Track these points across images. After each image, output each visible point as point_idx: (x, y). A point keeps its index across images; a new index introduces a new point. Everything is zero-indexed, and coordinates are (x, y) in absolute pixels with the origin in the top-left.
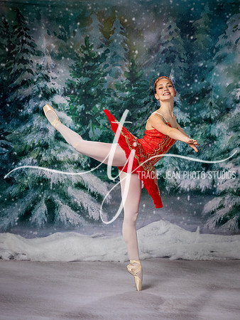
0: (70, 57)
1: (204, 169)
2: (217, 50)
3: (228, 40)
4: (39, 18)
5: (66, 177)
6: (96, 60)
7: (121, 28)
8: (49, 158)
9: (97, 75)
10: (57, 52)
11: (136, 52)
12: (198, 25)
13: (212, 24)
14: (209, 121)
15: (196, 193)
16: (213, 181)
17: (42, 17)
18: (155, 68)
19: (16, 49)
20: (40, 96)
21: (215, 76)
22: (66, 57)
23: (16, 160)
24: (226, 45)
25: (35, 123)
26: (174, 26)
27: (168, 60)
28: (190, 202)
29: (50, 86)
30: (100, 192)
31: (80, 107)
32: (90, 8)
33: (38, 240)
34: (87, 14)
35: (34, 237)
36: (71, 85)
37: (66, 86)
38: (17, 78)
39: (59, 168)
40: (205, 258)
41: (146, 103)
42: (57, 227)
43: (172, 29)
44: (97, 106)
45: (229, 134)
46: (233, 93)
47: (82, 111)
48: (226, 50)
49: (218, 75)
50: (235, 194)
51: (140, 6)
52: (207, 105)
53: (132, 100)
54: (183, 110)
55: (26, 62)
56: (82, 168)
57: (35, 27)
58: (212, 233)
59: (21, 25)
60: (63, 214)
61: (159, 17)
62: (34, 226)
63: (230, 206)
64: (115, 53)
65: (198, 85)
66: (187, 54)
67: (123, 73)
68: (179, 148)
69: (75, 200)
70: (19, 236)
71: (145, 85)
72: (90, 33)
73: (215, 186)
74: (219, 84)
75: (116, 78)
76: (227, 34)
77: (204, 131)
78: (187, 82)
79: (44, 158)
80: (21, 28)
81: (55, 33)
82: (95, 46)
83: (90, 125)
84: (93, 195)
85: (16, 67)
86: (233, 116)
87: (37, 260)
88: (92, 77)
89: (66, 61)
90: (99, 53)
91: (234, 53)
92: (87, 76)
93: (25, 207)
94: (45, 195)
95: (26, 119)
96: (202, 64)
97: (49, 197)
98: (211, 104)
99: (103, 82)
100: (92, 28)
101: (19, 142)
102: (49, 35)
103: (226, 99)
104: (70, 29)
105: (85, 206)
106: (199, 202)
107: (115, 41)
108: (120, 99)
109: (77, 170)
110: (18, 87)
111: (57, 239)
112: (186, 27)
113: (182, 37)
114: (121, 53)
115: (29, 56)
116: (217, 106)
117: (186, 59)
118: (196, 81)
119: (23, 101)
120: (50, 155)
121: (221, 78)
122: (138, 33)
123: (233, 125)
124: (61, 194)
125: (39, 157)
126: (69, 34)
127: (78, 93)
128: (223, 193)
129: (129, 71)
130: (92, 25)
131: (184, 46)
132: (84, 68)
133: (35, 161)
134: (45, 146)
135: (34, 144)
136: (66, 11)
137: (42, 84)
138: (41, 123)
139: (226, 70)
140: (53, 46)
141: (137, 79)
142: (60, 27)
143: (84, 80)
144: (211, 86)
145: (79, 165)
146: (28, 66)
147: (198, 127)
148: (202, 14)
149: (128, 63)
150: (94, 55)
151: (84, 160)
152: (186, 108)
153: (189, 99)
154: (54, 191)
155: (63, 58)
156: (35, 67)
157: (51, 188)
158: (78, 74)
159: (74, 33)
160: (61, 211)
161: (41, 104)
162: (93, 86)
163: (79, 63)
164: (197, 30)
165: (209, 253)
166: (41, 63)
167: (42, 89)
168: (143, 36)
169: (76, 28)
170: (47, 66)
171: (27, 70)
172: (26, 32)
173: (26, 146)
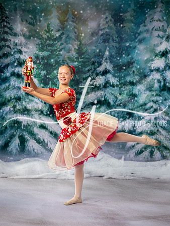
0: (37, 37)
1: (128, 117)
2: (139, 34)
3: (146, 28)
4: (15, 10)
6: (55, 40)
7: (73, 18)
8: (21, 107)
9: (55, 50)
10: (27, 34)
11: (83, 35)
12: (126, 17)
13: (136, 17)
14: (132, 84)
17: (18, 9)
18: (96, 46)
20: (16, 64)
21: (137, 53)
22: (34, 38)
24: (145, 31)
25: (12, 83)
26: (109, 17)
27: (105, 41)
29: (22, 57)
30: (56, 131)
31: (43, 73)
32: (51, 3)
33: (12, 163)
34: (49, 8)
36: (37, 57)
37: (34, 58)
39: (28, 114)
40: (127, 177)
41: (89, 70)
42: (26, 155)
43: (108, 20)
44: (55, 72)
45: (146, 93)
46: (149, 65)
47: (45, 75)
48: (145, 35)
49: (139, 52)
50: (149, 134)
51: (86, 2)
52: (131, 72)
53: (79, 68)
54: (114, 76)
55: (6, 40)
56: (44, 115)
57: (13, 16)
58: (132, 160)
59: (3, 14)
60: (31, 146)
61: (99, 11)
62: (11, 153)
64: (68, 35)
65: (125, 59)
66: (118, 37)
67: (73, 49)
68: (111, 102)
69: (39, 136)
71: (88, 58)
72: (51, 21)
73: (135, 128)
74: (140, 58)
75: (69, 52)
76: (146, 24)
77: (128, 90)
78: (117, 56)
79: (18, 107)
80: (3, 17)
81: (26, 21)
82: (54, 30)
83: (50, 85)
84: (51, 133)
86: (148, 80)
87: (12, 177)
89: (34, 40)
90: (57, 35)
91: (150, 37)
92: (48, 51)
93: (4, 141)
94: (18, 133)
95: (6, 80)
96: (128, 44)
97: (21, 134)
98: (134, 72)
99: (60, 55)
100: (52, 17)
101: (1, 95)
102: (23, 21)
103: (144, 69)
104: (37, 18)
105: (46, 141)
107: (68, 27)
109: (41, 116)
111: (25, 162)
112: (118, 18)
113: (115, 25)
114: (73, 35)
115: (9, 36)
116: (138, 74)
117: (117, 40)
118: (124, 56)
119: (4, 68)
120: (22, 105)
121: (141, 54)
122: (84, 22)
123: (148, 87)
124: (30, 132)
125: (14, 107)
126: (36, 21)
127: (42, 63)
128: (141, 133)
129: (77, 48)
130: (52, 15)
131: (116, 31)
132: (47, 45)
133: (12, 109)
134: (19, 99)
135: (11, 97)
136: (35, 5)
137: (17, 56)
138: (16, 83)
139: (144, 49)
140: (25, 29)
141: (83, 54)
142: (30, 16)
144: (134, 60)
145: (42, 112)
146: (8, 43)
147: (125, 88)
148: (129, 9)
149: (77, 43)
150: (53, 36)
151: (45, 109)
152: (116, 75)
153: (119, 68)
154: (25, 130)
155: (32, 38)
156: (12, 44)
157: (23, 128)
158: (42, 49)
159: (40, 21)
160: (29, 144)
161: (17, 70)
162: (52, 58)
163: (43, 42)
164: (125, 20)
165: (130, 174)
166: (17, 41)
167: (17, 59)
168: (88, 24)
169: (41, 17)
170: (21, 44)
171: (7, 46)
172: (7, 20)
173: (6, 98)
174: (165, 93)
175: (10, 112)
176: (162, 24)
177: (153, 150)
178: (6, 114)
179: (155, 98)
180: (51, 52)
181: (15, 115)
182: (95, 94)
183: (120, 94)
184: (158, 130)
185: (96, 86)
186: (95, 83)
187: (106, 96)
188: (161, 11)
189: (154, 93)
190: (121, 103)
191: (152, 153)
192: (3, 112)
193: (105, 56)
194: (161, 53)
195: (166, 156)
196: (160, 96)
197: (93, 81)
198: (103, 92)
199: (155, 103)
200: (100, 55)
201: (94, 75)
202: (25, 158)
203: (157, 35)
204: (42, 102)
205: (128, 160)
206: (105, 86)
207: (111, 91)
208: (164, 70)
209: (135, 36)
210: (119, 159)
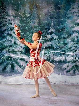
0: (19, 17)
2: (67, 15)
3: (71, 12)
4: (9, 4)
6: (27, 18)
7: (36, 7)
9: (28, 23)
10: (15, 15)
11: (41, 15)
12: (61, 6)
13: (66, 6)
14: (64, 38)
15: (60, 62)
17: (10, 3)
18: (47, 21)
19: (1, 14)
20: (9, 30)
21: (66, 24)
22: (18, 17)
23: (1, 50)
24: (70, 13)
26: (53, 7)
27: (51, 18)
28: (58, 65)
29: (12, 26)
30: (28, 61)
31: (22, 33)
32: (26, 1)
34: (25, 3)
35: (7, 76)
36: (19, 26)
38: (1, 23)
39: (15, 53)
40: (63, 83)
41: (44, 32)
42: (14, 73)
43: (52, 8)
44: (28, 33)
45: (71, 42)
46: (72, 29)
47: (23, 35)
48: (70, 15)
49: (67, 23)
50: (73, 62)
52: (64, 33)
54: (56, 35)
55: (4, 18)
56: (23, 54)
57: (8, 7)
58: (65, 75)
59: (3, 6)
60: (17, 68)
61: (48, 4)
62: (7, 72)
63: (71, 66)
64: (34, 16)
65: (61, 26)
66: (57, 16)
67: (36, 22)
68: (55, 47)
69: (20, 64)
70: (2, 76)
71: (43, 26)
72: (26, 9)
73: (66, 60)
74: (68, 26)
75: (34, 24)
76: (71, 10)
77: (63, 42)
78: (57, 25)
79: (10, 50)
80: (3, 7)
81: (14, 9)
82: (27, 13)
84: (26, 62)
85: (1, 20)
86: (72, 37)
88: (26, 23)
89: (18, 18)
90: (29, 16)
91: (73, 16)
93: (4, 66)
94: (11, 62)
95: (5, 37)
96: (62, 20)
97: (12, 63)
98: (65, 33)
99: (30, 25)
100: (26, 7)
101: (2, 45)
102: (12, 9)
103: (70, 31)
104: (19, 7)
105: (24, 66)
106: (61, 65)
107: (34, 11)
108: (35, 31)
109: (21, 54)
110: (2, 26)
111: (14, 76)
112: (57, 7)
113: (56, 10)
114: (36, 16)
115: (6, 16)
116: (67, 33)
117: (57, 18)
118: (60, 25)
119: (4, 31)
120: (12, 49)
121: (68, 24)
122: (42, 9)
123: (72, 40)
124: (16, 62)
125: (9, 50)
127: (22, 29)
128: (69, 62)
129: (38, 22)
130: (26, 6)
131: (57, 13)
132: (24, 21)
133: (7, 51)
134: (11, 46)
135: (7, 45)
136: (18, 2)
137: (10, 26)
138: (9, 38)
139: (70, 22)
140: (14, 13)
141: (41, 24)
144: (65, 27)
145: (22, 52)
146: (5, 20)
147: (61, 40)
148: (63, 3)
149: (38, 19)
150: (27, 16)
151: (23, 51)
152: (57, 34)
153: (58, 31)
154: (14, 61)
155: (17, 17)
156: (7, 20)
157: (13, 60)
158: (21, 22)
159: (20, 9)
161: (10, 32)
162: (26, 27)
163: (22, 19)
164: (61, 8)
165: (64, 82)
166: (9, 19)
167: (10, 27)
168: (43, 10)
169: (21, 7)
170: (12, 20)
171: (5, 21)
172: (5, 9)
173: (5, 46)
175: (7, 52)
176: (78, 10)
177: (75, 70)
178: (5, 53)
179: (75, 45)
180: (26, 24)
181: (9, 54)
182: (47, 44)
183: (59, 43)
184: (77, 60)
185: (47, 40)
186: (47, 38)
187: (52, 44)
188: (78, 4)
189: (75, 43)
190: (59, 48)
191: (74, 71)
192: (3, 52)
193: (51, 25)
194: (78, 23)
196: (78, 44)
197: (46, 37)
198: (50, 43)
199: (76, 47)
200: (49, 25)
201: (46, 34)
202: (14, 74)
203: (76, 15)
204: (22, 47)
205: (63, 75)
206: (52, 40)
207: (54, 42)
210: (59, 74)
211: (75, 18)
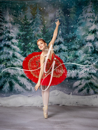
0: (19, 23)
2: (79, 20)
3: (83, 17)
4: (6, 8)
5: (17, 72)
6: (29, 25)
7: (40, 12)
8: (10, 65)
9: (30, 31)
10: (13, 21)
11: (46, 21)
12: (71, 10)
13: (77, 10)
14: (75, 49)
15: (70, 78)
16: (77, 74)
18: (53, 28)
20: (6, 39)
21: (78, 31)
22: (17, 24)
24: (82, 19)
25: (5, 50)
26: (61, 11)
28: (68, 82)
29: (10, 35)
31: (23, 44)
32: (27, 4)
33: (6, 98)
34: (26, 6)
35: (4, 97)
36: (19, 35)
37: (17, 35)
40: (74, 105)
41: (49, 42)
44: (30, 43)
45: (84, 55)
46: (85, 38)
48: (82, 21)
50: (86, 79)
51: (47, 3)
52: (75, 43)
57: (4, 12)
58: (77, 95)
60: (16, 87)
61: (55, 8)
62: (4, 92)
63: (84, 84)
64: (37, 22)
65: (71, 35)
66: (66, 22)
67: (40, 30)
69: (21, 82)
71: (49, 35)
72: (27, 14)
73: (78, 76)
74: (80, 34)
75: (38, 32)
76: (83, 14)
77: (73, 53)
78: (66, 34)
79: (8, 65)
81: (12, 14)
82: (29, 19)
83: (27, 51)
84: (28, 79)
86: (85, 47)
87: (5, 106)
88: (28, 31)
90: (31, 22)
91: (85, 22)
92: (26, 31)
93: (0, 85)
94: (9, 80)
95: (1, 49)
96: (72, 26)
98: (76, 42)
99: (32, 33)
100: (28, 12)
102: (10, 14)
103: (82, 41)
104: (19, 12)
105: (25, 84)
106: (71, 82)
107: (37, 17)
111: (13, 97)
112: (66, 11)
113: (64, 15)
114: (40, 22)
115: (2, 23)
116: (79, 43)
117: (66, 24)
118: (70, 33)
120: (10, 63)
121: (80, 32)
122: (47, 14)
123: (85, 51)
124: (15, 79)
125: (6, 64)
126: (18, 14)
127: (22, 38)
128: (81, 79)
129: (43, 29)
130: (27, 11)
131: (65, 19)
132: (24, 28)
133: (4, 66)
134: (8, 60)
135: (4, 59)
136: (17, 5)
137: (7, 35)
138: (7, 50)
139: (82, 29)
140: (12, 19)
141: (46, 32)
143: (24, 33)
144: (76, 35)
145: (22, 67)
146: (1, 27)
147: (71, 52)
148: (73, 6)
149: (42, 26)
150: (28, 23)
152: (66, 44)
153: (67, 41)
154: (12, 78)
155: (16, 24)
156: (4, 28)
157: (11, 77)
158: (22, 30)
159: (20, 14)
160: (15, 86)
161: (7, 43)
162: (28, 35)
163: (22, 26)
164: (70, 12)
165: (76, 103)
166: (7, 26)
169: (21, 12)
170: (9, 27)
171: (1, 29)
172: (1, 14)
173: (1, 60)
174: (95, 55)
176: (92, 14)
177: (89, 88)
178: (1, 69)
179: (89, 58)
183: (68, 56)
184: (91, 77)
188: (91, 7)
189: (89, 55)
190: (69, 61)
191: (88, 90)
193: (59, 34)
194: (92, 31)
195: (97, 92)
196: (92, 56)
198: (58, 55)
199: (89, 60)
202: (13, 95)
203: (89, 21)
204: (22, 61)
205: (74, 95)
207: (63, 54)
208: (94, 41)
209: (77, 22)
210: (69, 94)
211: (89, 24)
